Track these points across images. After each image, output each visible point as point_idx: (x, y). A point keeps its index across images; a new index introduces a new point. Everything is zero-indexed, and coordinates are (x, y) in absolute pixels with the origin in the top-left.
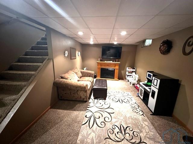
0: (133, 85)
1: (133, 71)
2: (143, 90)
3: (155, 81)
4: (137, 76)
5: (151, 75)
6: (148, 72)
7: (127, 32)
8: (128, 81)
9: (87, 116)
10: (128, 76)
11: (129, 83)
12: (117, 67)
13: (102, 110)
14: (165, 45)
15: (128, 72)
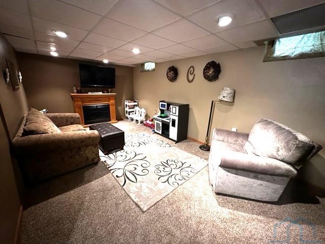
0: (141, 123)
1: (134, 105)
2: (161, 123)
3: (174, 109)
4: (143, 110)
5: (165, 105)
6: (161, 101)
7: (140, 50)
8: (132, 120)
9: (119, 176)
10: (129, 112)
11: (134, 122)
12: (112, 102)
13: (129, 161)
14: (172, 72)
15: (128, 108)
